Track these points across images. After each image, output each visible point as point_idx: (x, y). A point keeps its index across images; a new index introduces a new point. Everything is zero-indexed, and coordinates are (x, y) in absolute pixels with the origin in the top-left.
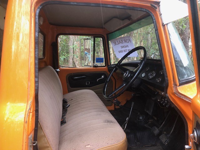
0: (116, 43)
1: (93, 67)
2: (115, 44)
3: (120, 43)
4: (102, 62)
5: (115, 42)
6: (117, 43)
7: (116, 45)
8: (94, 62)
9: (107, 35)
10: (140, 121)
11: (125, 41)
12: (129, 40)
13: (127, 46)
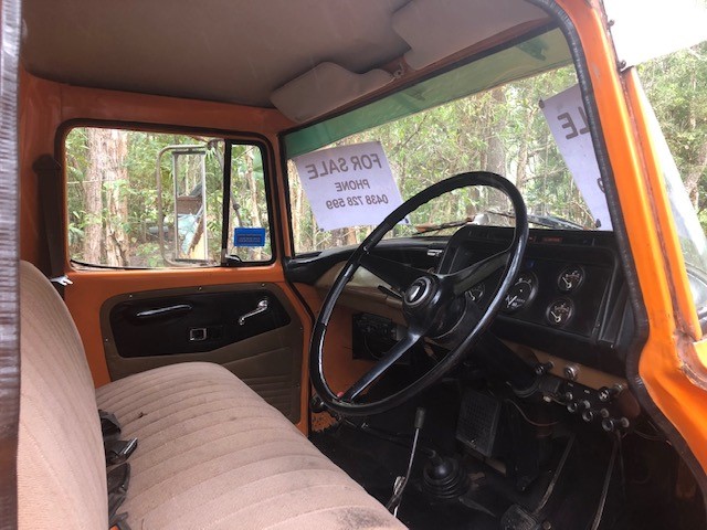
0: (315, 170)
1: (223, 265)
2: (313, 174)
3: (332, 169)
4: (261, 243)
5: (313, 166)
6: (321, 170)
7: (317, 176)
8: (225, 246)
9: (282, 135)
10: (438, 482)
11: (357, 163)
12: (373, 158)
13: (365, 183)
